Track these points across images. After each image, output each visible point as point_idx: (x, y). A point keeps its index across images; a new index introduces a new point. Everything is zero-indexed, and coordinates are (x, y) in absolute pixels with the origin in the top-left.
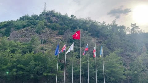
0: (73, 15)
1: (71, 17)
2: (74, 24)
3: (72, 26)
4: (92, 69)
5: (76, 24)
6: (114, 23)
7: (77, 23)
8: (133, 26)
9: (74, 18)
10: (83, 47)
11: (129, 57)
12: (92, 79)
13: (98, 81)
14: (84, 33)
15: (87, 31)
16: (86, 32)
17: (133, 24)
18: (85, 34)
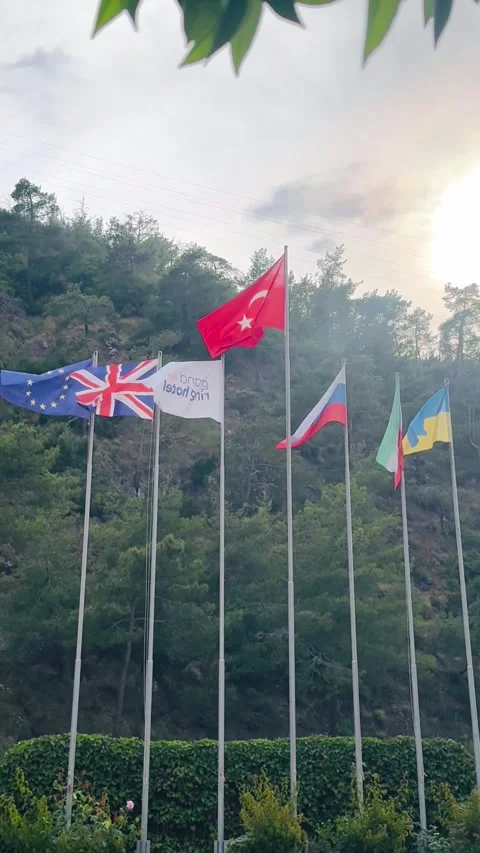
0: (33, 182)
1: (16, 195)
2: (39, 253)
3: (18, 268)
4: (199, 602)
5: (55, 254)
6: (329, 274)
7: (57, 247)
8: (460, 301)
9: (40, 205)
10: (110, 437)
11: (436, 521)
12: (191, 675)
13: (233, 689)
14: (118, 327)
15: (136, 314)
16: (133, 322)
17: (455, 291)
18: (124, 339)
